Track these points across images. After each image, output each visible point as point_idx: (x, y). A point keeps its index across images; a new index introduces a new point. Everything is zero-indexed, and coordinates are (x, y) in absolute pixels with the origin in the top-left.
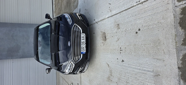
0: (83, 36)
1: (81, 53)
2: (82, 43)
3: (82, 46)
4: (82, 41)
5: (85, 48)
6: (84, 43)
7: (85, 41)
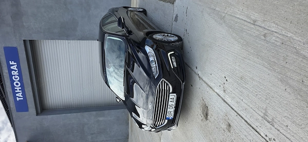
0: (173, 97)
1: (166, 118)
2: (169, 107)
3: (168, 110)
4: (170, 103)
5: (173, 113)
6: (173, 107)
7: (174, 104)
